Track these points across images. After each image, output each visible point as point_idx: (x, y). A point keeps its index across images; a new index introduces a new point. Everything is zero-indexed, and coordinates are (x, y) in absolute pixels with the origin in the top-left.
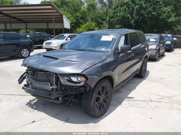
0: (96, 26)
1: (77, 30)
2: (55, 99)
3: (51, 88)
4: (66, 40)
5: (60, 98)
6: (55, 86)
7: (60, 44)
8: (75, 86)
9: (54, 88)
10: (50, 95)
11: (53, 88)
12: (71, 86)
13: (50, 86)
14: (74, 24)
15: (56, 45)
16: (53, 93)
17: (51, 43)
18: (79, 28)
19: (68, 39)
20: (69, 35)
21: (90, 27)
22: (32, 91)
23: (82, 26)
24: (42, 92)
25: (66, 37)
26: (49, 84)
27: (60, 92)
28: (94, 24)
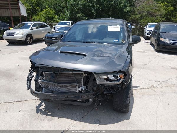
0: (55, 14)
3: (80, 89)
4: (32, 29)
5: (91, 100)
6: (84, 87)
7: (25, 34)
8: (114, 85)
9: (83, 89)
10: (78, 97)
11: (81, 90)
12: (108, 85)
13: (78, 87)
14: (30, 11)
15: (21, 36)
16: (83, 95)
17: (15, 33)
18: (36, 15)
19: (33, 28)
20: (33, 23)
21: (48, 15)
22: (51, 96)
23: (39, 13)
24: (66, 95)
25: (30, 25)
26: (78, 85)
27: (92, 93)
28: (52, 12)
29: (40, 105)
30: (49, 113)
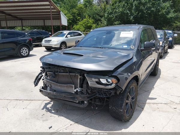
0: (94, 23)
1: (74, 27)
2: (79, 103)
3: (75, 90)
4: (66, 37)
5: (86, 102)
6: (80, 88)
7: (60, 41)
8: (104, 89)
9: (79, 91)
10: (74, 98)
11: (77, 91)
12: (100, 88)
13: (74, 88)
14: (71, 21)
15: (56, 43)
16: (78, 96)
17: (51, 40)
18: (77, 25)
19: (68, 36)
20: (68, 32)
21: (87, 24)
22: (52, 95)
23: (79, 23)
24: (64, 95)
25: (66, 34)
26: (74, 86)
27: (86, 95)
28: (91, 21)
29: (49, 103)
30: (53, 111)
